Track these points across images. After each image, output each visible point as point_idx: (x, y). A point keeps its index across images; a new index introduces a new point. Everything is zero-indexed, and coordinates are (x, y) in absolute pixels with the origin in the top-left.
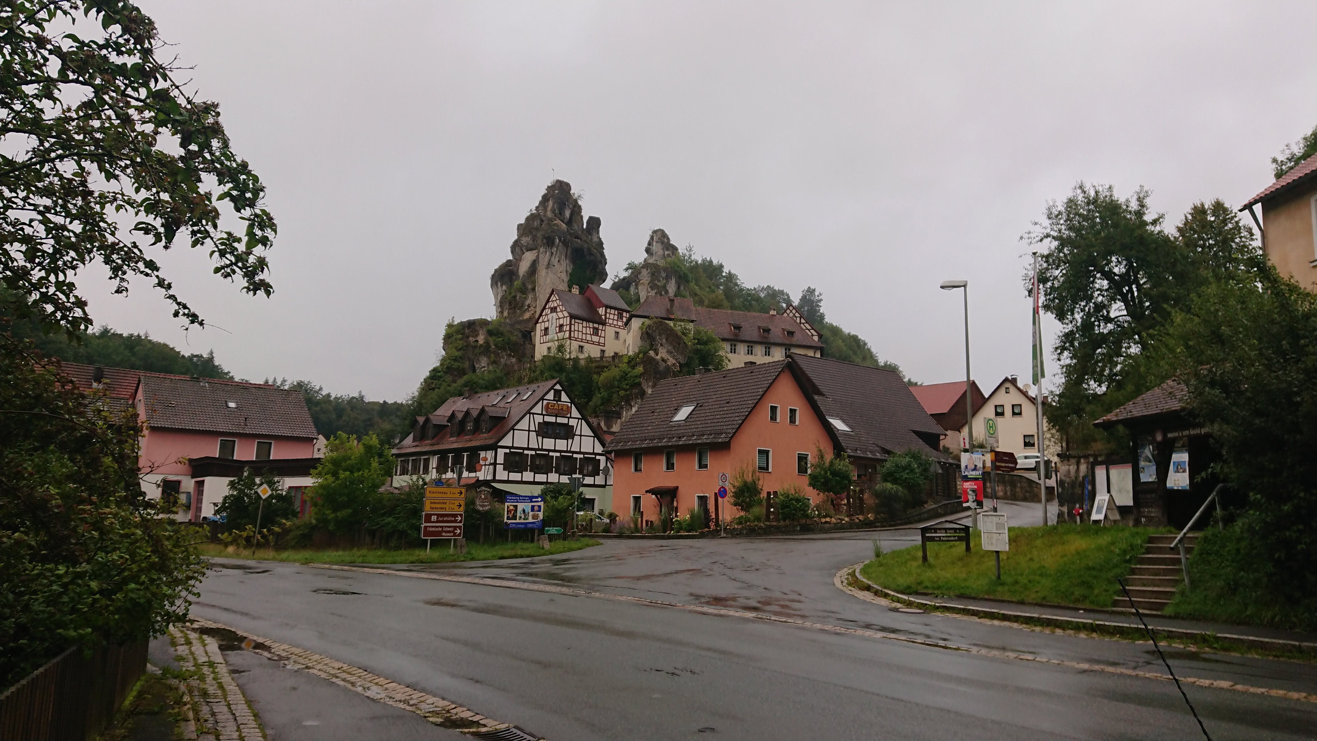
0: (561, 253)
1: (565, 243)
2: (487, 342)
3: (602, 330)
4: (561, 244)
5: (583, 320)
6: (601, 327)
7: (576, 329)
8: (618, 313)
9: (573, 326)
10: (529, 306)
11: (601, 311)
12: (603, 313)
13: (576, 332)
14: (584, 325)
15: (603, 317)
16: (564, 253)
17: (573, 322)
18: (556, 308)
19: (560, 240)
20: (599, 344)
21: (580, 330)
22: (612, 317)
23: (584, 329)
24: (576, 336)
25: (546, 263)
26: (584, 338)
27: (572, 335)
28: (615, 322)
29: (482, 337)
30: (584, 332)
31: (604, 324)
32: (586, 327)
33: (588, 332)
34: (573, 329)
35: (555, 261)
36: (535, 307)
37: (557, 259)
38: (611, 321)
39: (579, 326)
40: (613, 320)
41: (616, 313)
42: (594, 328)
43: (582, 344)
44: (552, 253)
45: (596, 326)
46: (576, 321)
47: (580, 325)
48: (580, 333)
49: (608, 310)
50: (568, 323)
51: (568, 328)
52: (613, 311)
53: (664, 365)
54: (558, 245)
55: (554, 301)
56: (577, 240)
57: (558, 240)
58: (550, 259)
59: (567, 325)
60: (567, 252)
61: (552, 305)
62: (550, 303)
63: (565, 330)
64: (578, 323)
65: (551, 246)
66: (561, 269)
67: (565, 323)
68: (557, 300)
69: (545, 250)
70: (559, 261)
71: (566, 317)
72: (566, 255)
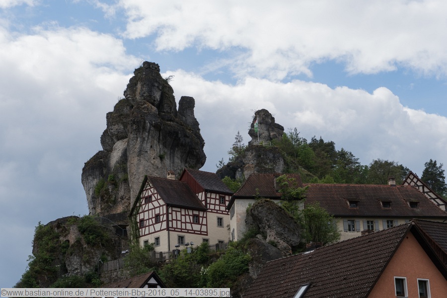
0: (153, 137)
1: (157, 127)
2: (78, 242)
3: (203, 217)
4: (152, 128)
5: (181, 207)
6: (201, 214)
7: (174, 218)
8: (220, 197)
9: (170, 215)
10: (122, 198)
11: (201, 196)
12: (203, 198)
13: (174, 222)
14: (183, 213)
15: (204, 203)
16: (156, 137)
17: (170, 211)
18: (150, 197)
19: (151, 124)
20: (200, 233)
21: (179, 218)
22: (213, 201)
23: (183, 217)
24: (175, 226)
25: (137, 150)
26: (184, 227)
27: (170, 226)
28: (217, 208)
29: (73, 236)
30: (183, 220)
31: (205, 210)
32: (185, 215)
33: (188, 220)
34: (170, 219)
35: (147, 146)
36: (129, 199)
37: (149, 145)
38: (212, 207)
39: (177, 215)
40: (215, 205)
41: (218, 197)
42: (194, 216)
43: (181, 234)
44: (144, 139)
45: (196, 213)
46: (174, 209)
47: (179, 214)
48: (179, 223)
49: (209, 195)
50: (165, 212)
51: (165, 218)
52: (213, 196)
53: (274, 249)
54: (150, 130)
55: (148, 189)
56: (169, 122)
57: (148, 124)
58: (141, 145)
59: (163, 215)
60: (159, 136)
61: (147, 195)
62: (144, 192)
63: (161, 220)
64: (176, 211)
65: (141, 131)
66: (155, 155)
67: (161, 213)
68: (151, 188)
69: (136, 136)
70: (151, 147)
71: (163, 206)
72: (159, 139)
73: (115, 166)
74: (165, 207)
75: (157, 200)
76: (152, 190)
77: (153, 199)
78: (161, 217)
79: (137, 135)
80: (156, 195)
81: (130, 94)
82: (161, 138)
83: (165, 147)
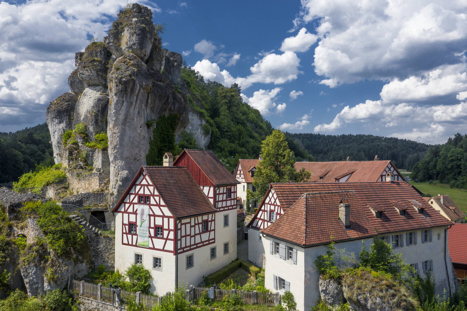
0: (141, 101)
1: (147, 89)
3: (212, 221)
4: (141, 90)
5: (191, 216)
6: (210, 217)
7: (183, 234)
8: (227, 190)
9: (179, 232)
11: (208, 191)
13: (183, 240)
17: (179, 225)
18: (147, 197)
19: (141, 86)
20: (209, 242)
21: (188, 232)
22: (221, 197)
23: (193, 229)
24: (183, 245)
26: (193, 242)
27: (179, 246)
28: (224, 204)
29: (32, 233)
30: (193, 233)
32: (195, 225)
33: (197, 231)
35: (134, 112)
37: (136, 111)
38: (220, 204)
39: (186, 228)
40: (222, 201)
41: (225, 191)
42: (203, 222)
43: (190, 253)
44: (132, 104)
45: (205, 218)
46: (183, 222)
47: (188, 226)
48: (188, 238)
49: (217, 191)
50: (172, 227)
51: (171, 236)
52: (221, 190)
54: (139, 92)
55: (144, 185)
56: (159, 83)
57: (138, 85)
58: (127, 112)
59: (169, 230)
60: (147, 99)
61: (141, 192)
62: (138, 188)
63: (165, 236)
64: (185, 224)
65: (129, 94)
66: (142, 122)
67: (166, 227)
68: (149, 185)
69: (121, 99)
70: (139, 112)
71: (169, 217)
72: (147, 102)
73: (86, 116)
74: (172, 221)
75: (159, 205)
76: (151, 188)
77: (152, 202)
78: (166, 233)
79: (123, 97)
80: (157, 198)
81: (113, 42)
82: (150, 101)
83: (153, 112)
